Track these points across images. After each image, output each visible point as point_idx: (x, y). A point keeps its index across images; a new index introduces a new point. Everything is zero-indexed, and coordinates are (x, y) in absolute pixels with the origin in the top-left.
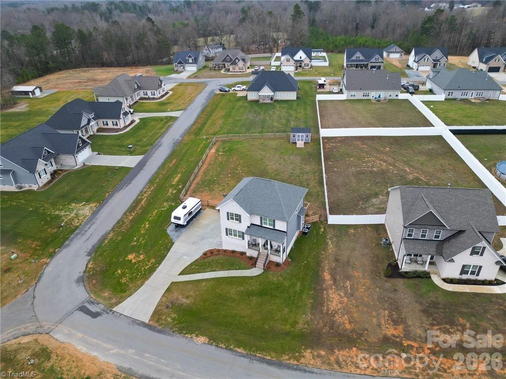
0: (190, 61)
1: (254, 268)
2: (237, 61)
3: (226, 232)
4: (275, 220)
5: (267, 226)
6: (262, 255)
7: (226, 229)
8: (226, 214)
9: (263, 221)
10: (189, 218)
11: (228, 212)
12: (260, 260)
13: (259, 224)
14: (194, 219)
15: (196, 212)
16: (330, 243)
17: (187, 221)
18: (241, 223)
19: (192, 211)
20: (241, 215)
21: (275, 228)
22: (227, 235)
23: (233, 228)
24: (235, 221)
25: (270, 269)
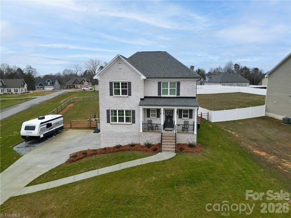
0: (49, 84)
1: (160, 153)
2: (83, 81)
3: (107, 117)
4: (180, 82)
5: (167, 95)
6: (166, 136)
7: (108, 111)
8: (108, 85)
9: (162, 88)
10: (48, 132)
11: (111, 82)
12: (164, 142)
13: (156, 95)
14: (54, 136)
15: (57, 127)
16: (229, 131)
17: (44, 133)
18: (131, 96)
19: (51, 123)
20: (131, 82)
21: (179, 96)
22: (108, 122)
23: (118, 109)
24: (122, 94)
25: (184, 151)
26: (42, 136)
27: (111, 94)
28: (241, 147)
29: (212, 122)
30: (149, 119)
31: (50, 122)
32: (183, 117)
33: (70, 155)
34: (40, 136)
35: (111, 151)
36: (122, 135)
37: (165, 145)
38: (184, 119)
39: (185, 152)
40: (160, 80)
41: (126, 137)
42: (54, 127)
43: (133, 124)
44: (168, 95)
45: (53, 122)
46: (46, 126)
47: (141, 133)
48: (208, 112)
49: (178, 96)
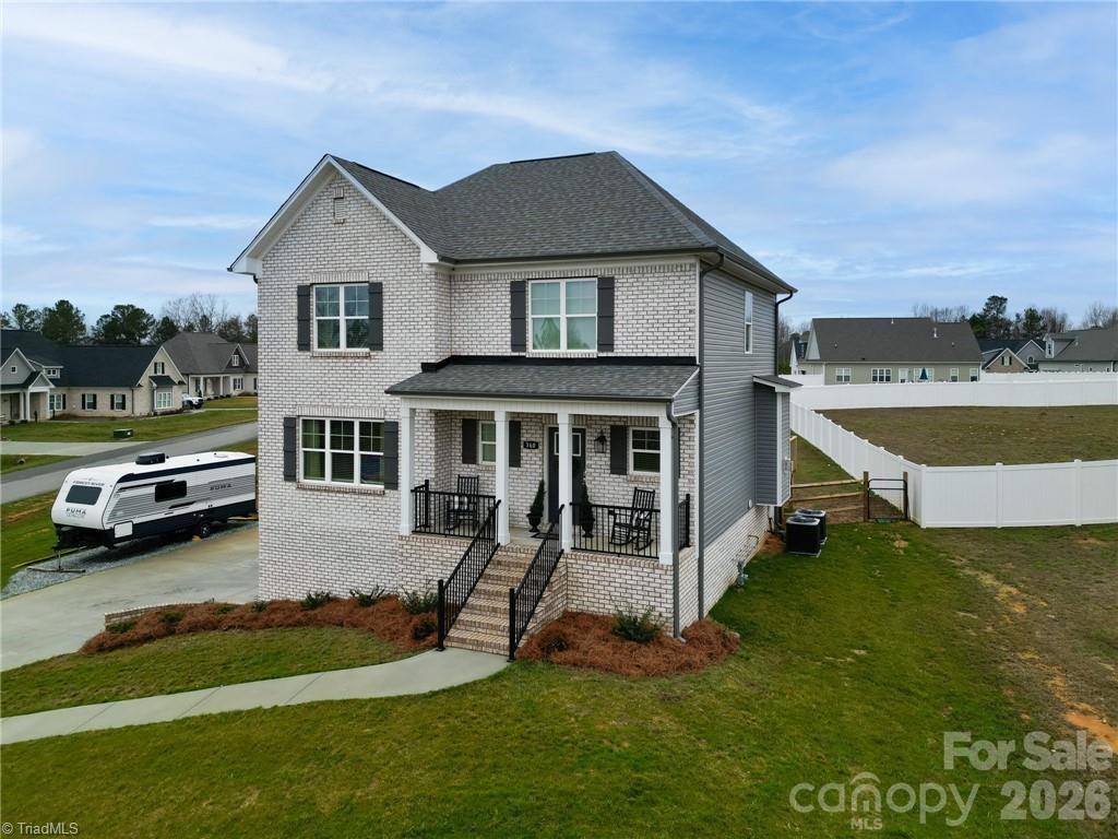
3: (285, 451)
4: (613, 279)
5: (557, 351)
6: (508, 565)
7: (289, 424)
8: (293, 301)
9: (529, 311)
10: (162, 516)
11: (304, 287)
12: (486, 592)
13: (506, 350)
14: (197, 538)
15: (217, 503)
16: (987, 580)
17: (137, 521)
18: (382, 349)
19: (184, 483)
20: (381, 284)
21: (610, 354)
22: (290, 476)
23: (329, 412)
24: (349, 345)
25: (569, 655)
26: (124, 530)
27: (304, 345)
28: (997, 681)
29: (923, 526)
30: (468, 470)
31: (177, 478)
32: (636, 468)
33: (108, 618)
34: (112, 530)
35: (273, 620)
36: (343, 547)
37: (481, 610)
38: (636, 480)
39: (565, 663)
40: (518, 273)
41: (357, 558)
42: (201, 501)
43: (387, 491)
44: (558, 347)
45: (191, 480)
46: (152, 490)
47: (401, 538)
48: (905, 474)
49: (604, 355)
